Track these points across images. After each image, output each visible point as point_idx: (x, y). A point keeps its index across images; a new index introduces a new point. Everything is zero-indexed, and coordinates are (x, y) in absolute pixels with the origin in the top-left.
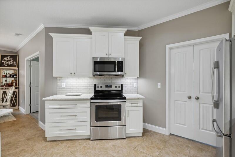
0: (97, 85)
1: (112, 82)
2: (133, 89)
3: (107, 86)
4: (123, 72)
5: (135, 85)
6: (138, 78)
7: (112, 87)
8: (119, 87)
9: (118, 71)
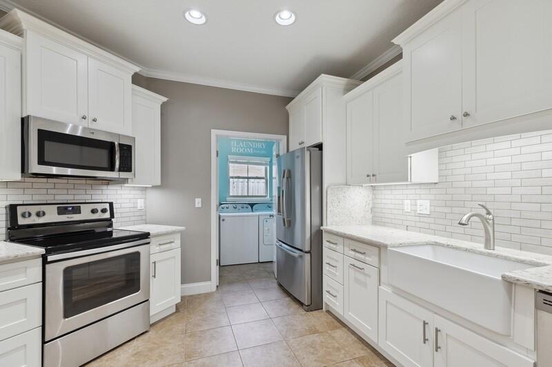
0: (20, 210)
1: (77, 197)
2: (137, 214)
3: (62, 211)
4: (131, 171)
5: (140, 203)
6: (154, 187)
7: (80, 213)
8: (104, 211)
9: (120, 170)
